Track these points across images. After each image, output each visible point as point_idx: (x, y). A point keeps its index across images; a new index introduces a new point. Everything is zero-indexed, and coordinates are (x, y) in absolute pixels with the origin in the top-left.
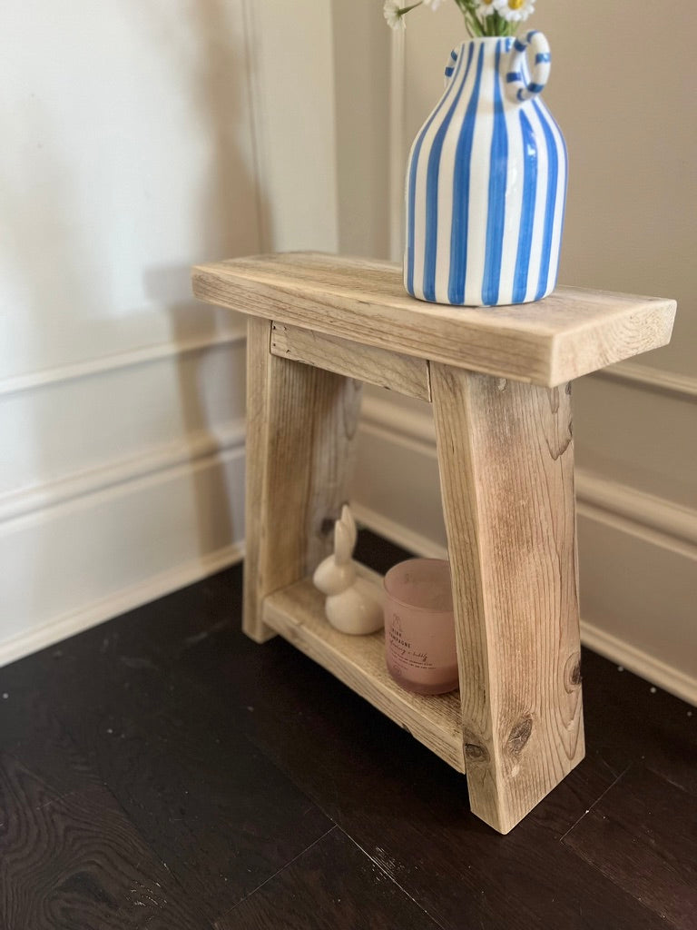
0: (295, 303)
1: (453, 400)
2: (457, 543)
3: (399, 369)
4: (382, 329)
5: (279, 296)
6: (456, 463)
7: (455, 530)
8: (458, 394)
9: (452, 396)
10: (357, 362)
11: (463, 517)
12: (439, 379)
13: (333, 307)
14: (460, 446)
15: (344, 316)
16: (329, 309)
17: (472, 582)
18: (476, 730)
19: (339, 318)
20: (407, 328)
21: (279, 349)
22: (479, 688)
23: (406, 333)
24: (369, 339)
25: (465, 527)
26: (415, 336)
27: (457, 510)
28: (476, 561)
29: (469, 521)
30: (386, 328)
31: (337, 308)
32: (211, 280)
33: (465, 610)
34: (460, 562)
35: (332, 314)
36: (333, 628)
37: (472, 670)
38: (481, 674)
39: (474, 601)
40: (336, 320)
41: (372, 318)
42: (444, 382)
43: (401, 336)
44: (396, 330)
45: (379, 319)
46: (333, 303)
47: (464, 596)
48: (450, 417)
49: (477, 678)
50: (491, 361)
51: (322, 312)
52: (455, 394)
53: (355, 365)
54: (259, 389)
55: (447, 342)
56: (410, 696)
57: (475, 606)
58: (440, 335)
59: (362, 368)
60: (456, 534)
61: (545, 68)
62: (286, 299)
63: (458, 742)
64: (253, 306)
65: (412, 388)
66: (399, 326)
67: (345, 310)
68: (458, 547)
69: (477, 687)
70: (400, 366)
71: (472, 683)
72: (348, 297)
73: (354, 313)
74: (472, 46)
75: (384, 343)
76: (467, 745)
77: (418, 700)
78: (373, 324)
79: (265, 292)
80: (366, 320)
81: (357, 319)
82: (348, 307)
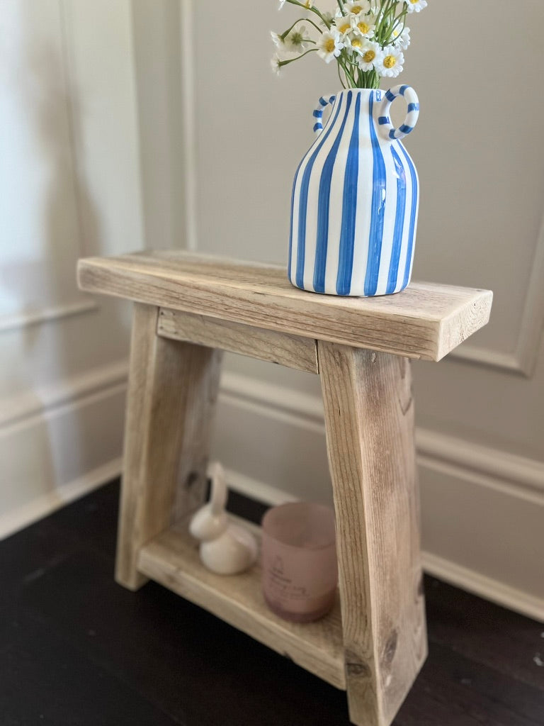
0: (188, 293)
1: (340, 372)
2: (342, 491)
3: (289, 347)
4: (277, 315)
5: (172, 287)
6: (342, 424)
7: (340, 480)
8: (345, 367)
9: (339, 368)
10: (246, 342)
11: (348, 468)
12: (327, 355)
13: (229, 297)
14: (346, 410)
15: (239, 304)
16: (224, 298)
17: (356, 523)
18: (357, 650)
19: (235, 306)
20: (302, 314)
21: (167, 331)
22: (361, 613)
23: (302, 318)
24: (264, 323)
25: (350, 477)
26: (310, 321)
27: (343, 464)
28: (360, 506)
29: (355, 473)
30: (281, 314)
31: (233, 298)
32: (100, 273)
33: (348, 547)
34: (344, 507)
35: (227, 303)
36: (209, 571)
37: (354, 598)
38: (363, 602)
39: (358, 540)
40: (230, 307)
41: (268, 306)
42: (332, 358)
43: (296, 321)
44: (291, 316)
45: (275, 307)
46: (228, 294)
47: (347, 535)
48: (337, 387)
49: (359, 604)
50: (383, 341)
51: (216, 300)
52: (342, 368)
53: (244, 344)
55: (340, 325)
56: (289, 625)
57: (358, 544)
58: (334, 320)
59: (252, 347)
60: (341, 484)
61: (416, 114)
62: (179, 289)
63: (340, 663)
64: (144, 296)
65: (300, 363)
66: (294, 313)
67: (241, 299)
68: (343, 495)
69: (359, 612)
70: (289, 345)
71: (355, 609)
72: (243, 289)
73: (249, 301)
74: (350, 94)
75: (278, 326)
76: (348, 664)
77: (297, 628)
78: (267, 311)
79: (158, 283)
80: (262, 308)
81: (252, 307)
82: (243, 297)
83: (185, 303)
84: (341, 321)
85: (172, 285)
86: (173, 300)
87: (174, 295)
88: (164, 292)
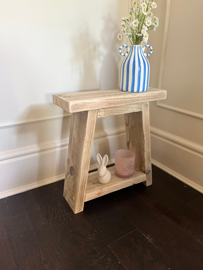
5: (110, 101)
14: (148, 116)
15: (129, 99)
23: (144, 98)
26: (146, 98)
30: (139, 99)
33: (147, 147)
35: (126, 100)
41: (137, 98)
43: (143, 99)
44: (142, 98)
53: (125, 110)
54: (92, 130)
59: (127, 110)
62: (112, 101)
67: (130, 98)
70: (136, 106)
73: (132, 98)
78: (136, 99)
80: (135, 98)
81: (133, 99)
82: (131, 97)
83: (114, 104)
84: (152, 96)
85: (110, 100)
86: (110, 105)
87: (111, 103)
88: (107, 103)
